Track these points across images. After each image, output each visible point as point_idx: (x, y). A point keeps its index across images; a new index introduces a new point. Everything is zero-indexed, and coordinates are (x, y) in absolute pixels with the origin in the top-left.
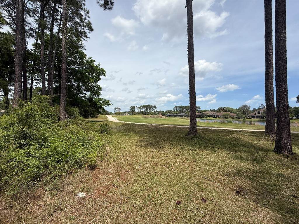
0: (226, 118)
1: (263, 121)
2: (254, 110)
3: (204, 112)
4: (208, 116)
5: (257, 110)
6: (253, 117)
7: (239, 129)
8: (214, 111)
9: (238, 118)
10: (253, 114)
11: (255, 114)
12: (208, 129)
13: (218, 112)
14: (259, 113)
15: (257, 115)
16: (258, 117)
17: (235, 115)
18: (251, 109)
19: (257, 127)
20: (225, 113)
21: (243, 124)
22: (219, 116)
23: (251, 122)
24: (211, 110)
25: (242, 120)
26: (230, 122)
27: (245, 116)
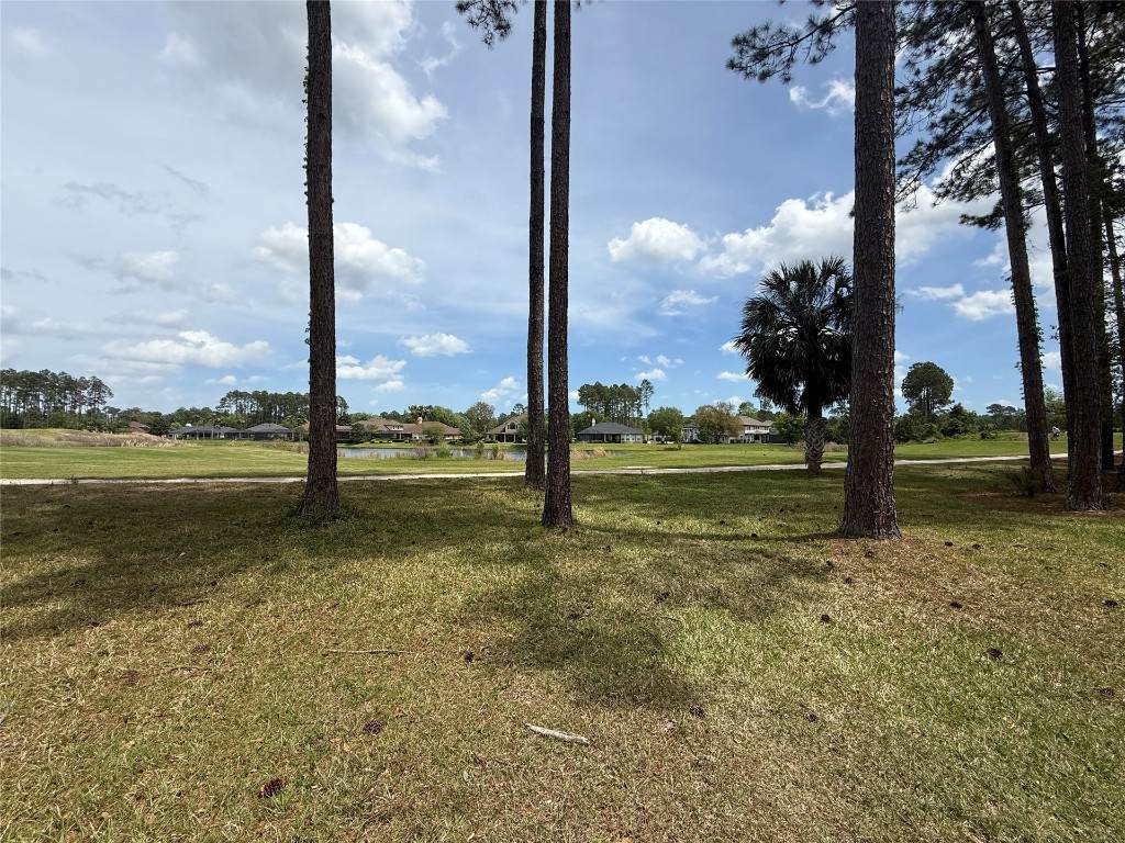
0: (431, 442)
1: (519, 449)
2: (503, 418)
3: (360, 422)
4: (376, 436)
5: (510, 417)
6: (500, 438)
7: (468, 476)
8: (395, 416)
9: (465, 442)
10: (498, 430)
11: (504, 430)
12: (376, 481)
13: (408, 422)
14: (513, 427)
15: (509, 431)
16: (510, 438)
17: (456, 431)
18: (496, 415)
19: (508, 467)
20: (429, 425)
21: (477, 458)
22: (410, 436)
23: (495, 451)
24: (384, 415)
25: (475, 447)
26: (443, 455)
27: (481, 435)
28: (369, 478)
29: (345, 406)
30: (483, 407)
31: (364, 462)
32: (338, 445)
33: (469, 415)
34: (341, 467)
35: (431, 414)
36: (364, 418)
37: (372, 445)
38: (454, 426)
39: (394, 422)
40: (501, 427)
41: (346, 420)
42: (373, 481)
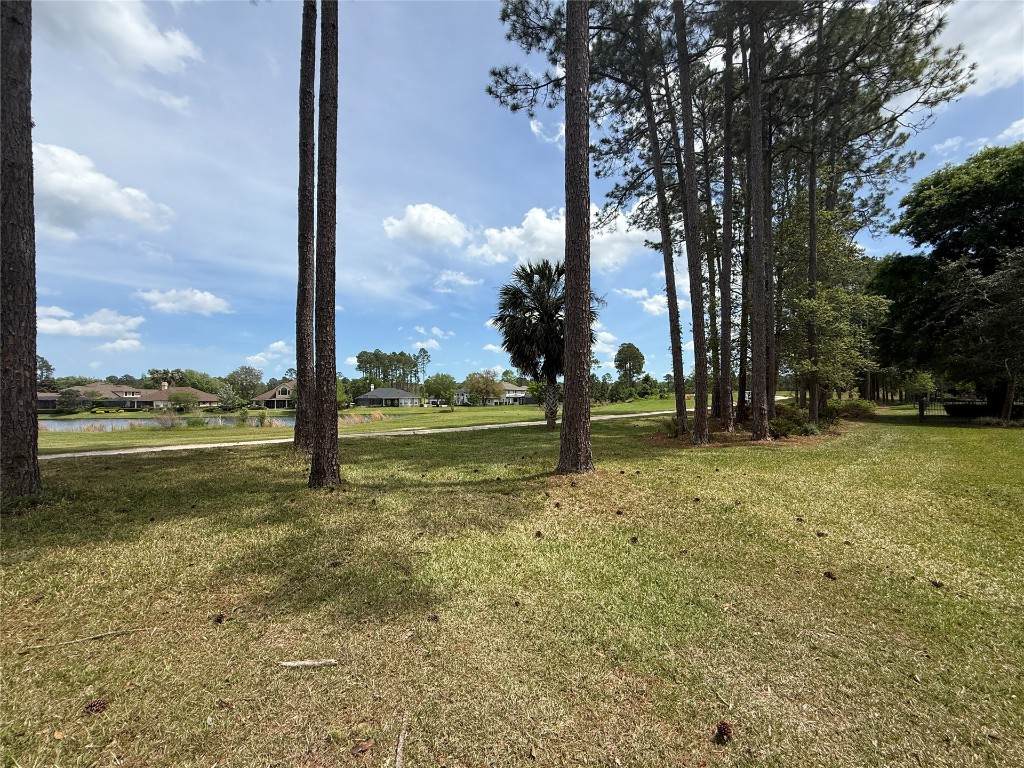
0: (180, 410)
2: (273, 384)
3: (76, 388)
4: (100, 404)
5: (281, 383)
6: (270, 404)
7: (226, 445)
8: (128, 381)
9: (225, 409)
10: (267, 396)
11: (274, 396)
12: (100, 457)
13: (147, 387)
14: (284, 392)
15: (280, 397)
16: (281, 404)
17: (214, 397)
18: (265, 380)
20: (175, 390)
21: (239, 426)
22: (151, 403)
23: (262, 418)
24: (112, 380)
25: (237, 414)
26: (195, 424)
27: (245, 402)
28: (88, 454)
29: (49, 368)
30: (248, 371)
31: (80, 436)
32: (40, 417)
33: (232, 380)
34: (42, 444)
35: (180, 380)
36: (81, 382)
37: (94, 416)
38: (212, 391)
39: (126, 388)
40: (271, 393)
41: (51, 385)
42: (96, 457)
